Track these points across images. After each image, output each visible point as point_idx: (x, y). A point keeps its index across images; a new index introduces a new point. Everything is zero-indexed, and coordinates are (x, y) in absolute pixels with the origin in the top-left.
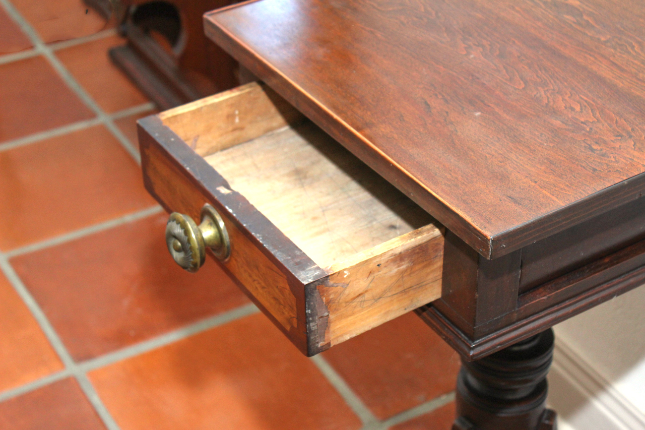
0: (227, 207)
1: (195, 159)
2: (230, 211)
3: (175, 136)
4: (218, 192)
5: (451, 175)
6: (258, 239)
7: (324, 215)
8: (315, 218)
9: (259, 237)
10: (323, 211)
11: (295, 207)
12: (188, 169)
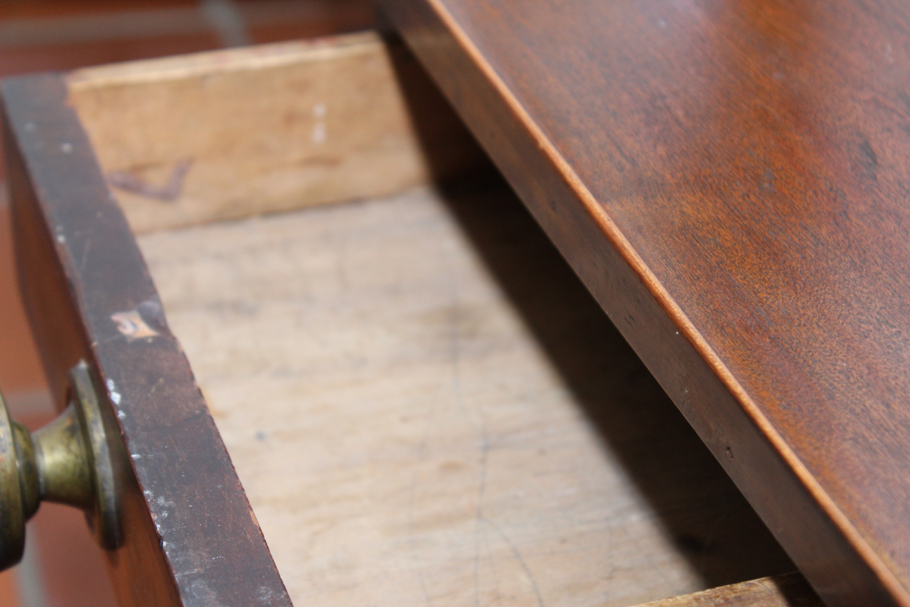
0: (111, 385)
1: (99, 214)
2: (116, 398)
3: (81, 139)
4: (113, 328)
5: (888, 406)
6: (154, 517)
7: (483, 461)
8: (450, 468)
9: (162, 509)
10: (487, 448)
11: (405, 420)
12: (61, 239)
